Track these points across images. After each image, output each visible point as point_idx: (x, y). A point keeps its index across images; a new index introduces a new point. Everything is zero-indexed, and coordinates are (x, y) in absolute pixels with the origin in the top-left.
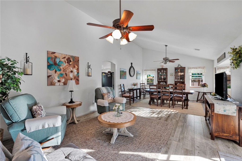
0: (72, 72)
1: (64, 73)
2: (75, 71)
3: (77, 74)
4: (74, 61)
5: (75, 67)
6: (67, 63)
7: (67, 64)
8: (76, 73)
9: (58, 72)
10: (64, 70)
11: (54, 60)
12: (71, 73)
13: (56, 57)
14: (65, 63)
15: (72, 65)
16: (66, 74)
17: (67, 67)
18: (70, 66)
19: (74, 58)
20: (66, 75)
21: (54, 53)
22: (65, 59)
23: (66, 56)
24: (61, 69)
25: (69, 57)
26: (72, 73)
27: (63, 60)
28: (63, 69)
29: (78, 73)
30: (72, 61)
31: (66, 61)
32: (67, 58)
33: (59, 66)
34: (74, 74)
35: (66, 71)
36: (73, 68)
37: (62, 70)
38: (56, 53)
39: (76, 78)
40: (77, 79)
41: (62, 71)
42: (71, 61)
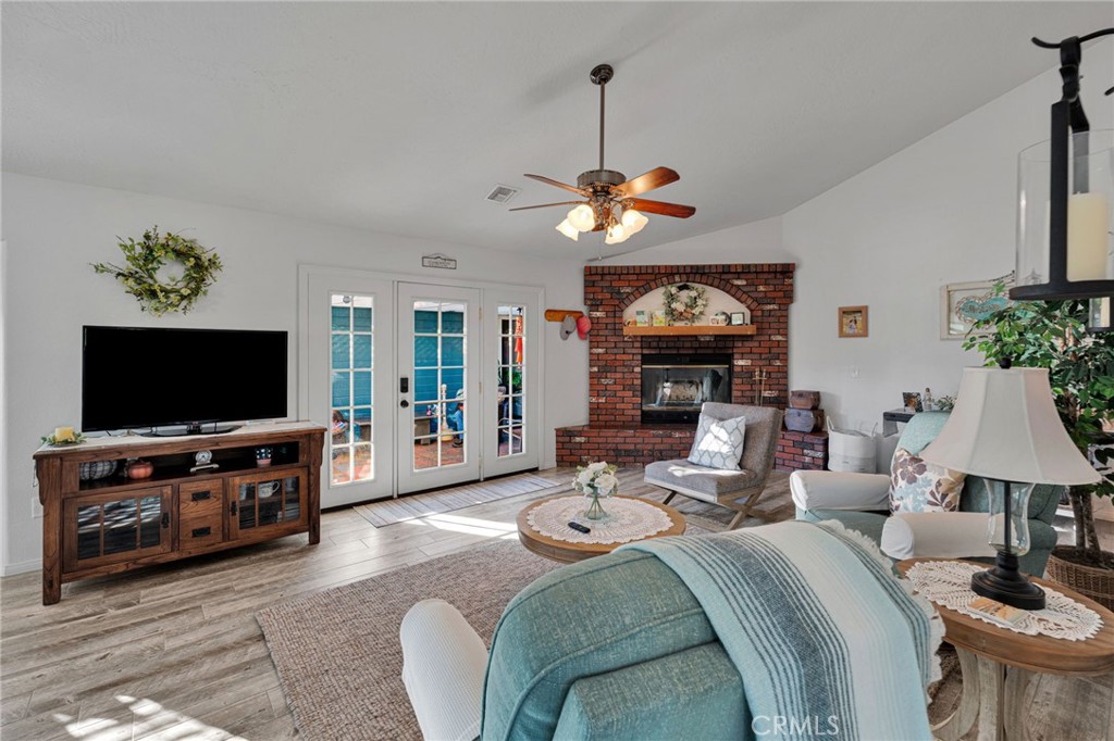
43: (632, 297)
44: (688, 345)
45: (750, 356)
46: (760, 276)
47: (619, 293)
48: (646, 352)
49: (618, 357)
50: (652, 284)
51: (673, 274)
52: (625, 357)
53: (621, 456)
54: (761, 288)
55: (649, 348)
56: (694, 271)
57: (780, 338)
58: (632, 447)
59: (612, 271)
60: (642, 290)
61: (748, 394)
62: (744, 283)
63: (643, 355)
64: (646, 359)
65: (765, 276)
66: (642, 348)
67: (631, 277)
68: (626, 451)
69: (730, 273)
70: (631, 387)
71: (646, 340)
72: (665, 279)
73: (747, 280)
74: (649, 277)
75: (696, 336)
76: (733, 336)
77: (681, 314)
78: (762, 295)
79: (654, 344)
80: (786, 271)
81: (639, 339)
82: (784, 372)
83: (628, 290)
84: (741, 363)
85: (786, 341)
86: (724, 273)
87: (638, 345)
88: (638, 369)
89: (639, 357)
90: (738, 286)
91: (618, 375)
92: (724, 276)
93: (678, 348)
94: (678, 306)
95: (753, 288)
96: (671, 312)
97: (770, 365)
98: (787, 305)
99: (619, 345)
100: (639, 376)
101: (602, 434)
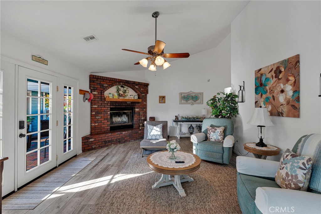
0: (282, 91)
1: (270, 96)
2: (289, 89)
3: (293, 95)
4: (287, 69)
5: (288, 80)
6: (276, 77)
7: (275, 79)
8: (290, 93)
9: (264, 96)
10: (272, 91)
11: (260, 80)
12: (281, 94)
13: (262, 75)
14: (273, 78)
15: (283, 78)
16: (273, 96)
17: (274, 85)
18: (281, 81)
19: (286, 63)
20: (274, 99)
21: (260, 70)
22: (273, 72)
23: (273, 67)
24: (267, 91)
25: (278, 65)
26: (283, 94)
27: (269, 75)
28: (270, 89)
29: (297, 90)
30: (283, 70)
31: (274, 75)
32: (274, 69)
33: (265, 86)
34: (286, 95)
35: (274, 93)
36: (284, 84)
37: (268, 91)
38: (262, 70)
39: (291, 104)
40: (293, 106)
41: (268, 94)
42: (280, 72)
43: (107, 88)
44: (124, 105)
45: (138, 108)
46: (141, 86)
47: (103, 86)
48: (111, 107)
49: (102, 109)
50: (114, 84)
51: (120, 82)
52: (105, 109)
53: (107, 143)
54: (142, 89)
55: (113, 105)
56: (126, 82)
57: (145, 103)
58: (110, 139)
59: (101, 78)
60: (110, 86)
61: (138, 119)
62: (138, 87)
63: (111, 108)
64: (111, 109)
65: (143, 86)
66: (110, 105)
67: (107, 81)
68: (108, 141)
69: (135, 84)
70: (107, 119)
71: (112, 103)
72: (118, 83)
73: (139, 86)
74: (113, 82)
75: (126, 102)
76: (135, 102)
77: (122, 95)
78: (142, 91)
79: (114, 104)
80: (147, 85)
81: (110, 102)
82: (146, 112)
83: (106, 85)
84: (137, 110)
85: (146, 104)
86: (134, 84)
87: (109, 104)
88: (109, 113)
89: (109, 109)
90: (136, 88)
91: (102, 115)
92: (133, 85)
93: (121, 106)
94: (121, 92)
95: (140, 89)
96: (119, 95)
97: (143, 110)
98: (146, 94)
99: (103, 104)
100: (109, 115)
101: (100, 137)
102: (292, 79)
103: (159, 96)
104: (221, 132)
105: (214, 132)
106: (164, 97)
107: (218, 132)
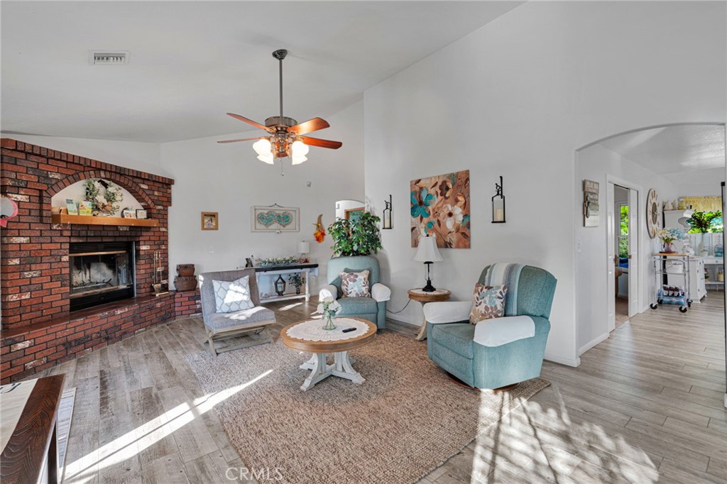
0: (450, 215)
1: (435, 220)
2: (458, 211)
3: (463, 220)
4: (455, 186)
5: (457, 201)
6: (441, 195)
7: (440, 197)
8: (460, 218)
9: (425, 220)
10: (436, 214)
11: (419, 196)
12: (449, 219)
13: (421, 188)
14: (437, 196)
15: (451, 197)
16: (438, 220)
17: (439, 205)
18: (448, 201)
19: (453, 177)
20: (440, 225)
21: (419, 181)
22: (437, 188)
23: (437, 180)
24: (429, 212)
25: (445, 179)
26: (452, 218)
27: (432, 191)
28: (433, 210)
29: (466, 215)
30: (450, 186)
31: (439, 192)
32: (439, 184)
33: (427, 205)
34: (455, 219)
35: (439, 216)
36: (453, 206)
37: (431, 213)
38: (421, 182)
39: (462, 231)
40: (463, 233)
41: (431, 216)
42: (448, 189)
43: (61, 184)
44: (111, 234)
45: (149, 243)
46: (156, 184)
47: (47, 177)
48: (74, 240)
49: (44, 246)
50: (81, 174)
51: (100, 170)
52: (52, 246)
53: (71, 348)
54: (156, 193)
55: (79, 236)
56: (118, 171)
57: (164, 229)
58: (82, 334)
59: (44, 153)
60: (70, 178)
61: (149, 271)
62: (147, 188)
63: (71, 244)
64: (73, 248)
65: (158, 185)
66: (70, 237)
67: (60, 164)
68: (76, 341)
69: (141, 178)
70: (60, 278)
71: (79, 228)
72: (92, 172)
73: (148, 185)
74: (78, 168)
75: (117, 226)
76: (141, 227)
77: (104, 206)
78: (156, 198)
79: (83, 233)
80: (168, 183)
81: (69, 228)
82: (165, 254)
83: (57, 176)
84: (143, 248)
85: (167, 232)
86: (137, 177)
87: (67, 233)
88: (65, 258)
89: (67, 246)
90: (143, 189)
91: (45, 266)
92: (136, 180)
93: (102, 237)
94: (101, 199)
95: (151, 193)
96: (96, 208)
97: (160, 249)
98: (167, 206)
99: (45, 233)
100: (67, 265)
101: (49, 332)
102: (461, 199)
103: (202, 213)
104: (365, 279)
105: (355, 281)
106: (213, 216)
107: (361, 279)
